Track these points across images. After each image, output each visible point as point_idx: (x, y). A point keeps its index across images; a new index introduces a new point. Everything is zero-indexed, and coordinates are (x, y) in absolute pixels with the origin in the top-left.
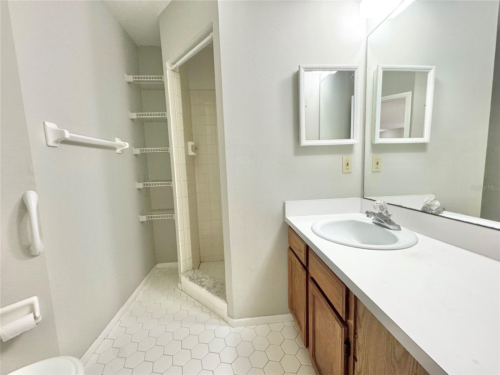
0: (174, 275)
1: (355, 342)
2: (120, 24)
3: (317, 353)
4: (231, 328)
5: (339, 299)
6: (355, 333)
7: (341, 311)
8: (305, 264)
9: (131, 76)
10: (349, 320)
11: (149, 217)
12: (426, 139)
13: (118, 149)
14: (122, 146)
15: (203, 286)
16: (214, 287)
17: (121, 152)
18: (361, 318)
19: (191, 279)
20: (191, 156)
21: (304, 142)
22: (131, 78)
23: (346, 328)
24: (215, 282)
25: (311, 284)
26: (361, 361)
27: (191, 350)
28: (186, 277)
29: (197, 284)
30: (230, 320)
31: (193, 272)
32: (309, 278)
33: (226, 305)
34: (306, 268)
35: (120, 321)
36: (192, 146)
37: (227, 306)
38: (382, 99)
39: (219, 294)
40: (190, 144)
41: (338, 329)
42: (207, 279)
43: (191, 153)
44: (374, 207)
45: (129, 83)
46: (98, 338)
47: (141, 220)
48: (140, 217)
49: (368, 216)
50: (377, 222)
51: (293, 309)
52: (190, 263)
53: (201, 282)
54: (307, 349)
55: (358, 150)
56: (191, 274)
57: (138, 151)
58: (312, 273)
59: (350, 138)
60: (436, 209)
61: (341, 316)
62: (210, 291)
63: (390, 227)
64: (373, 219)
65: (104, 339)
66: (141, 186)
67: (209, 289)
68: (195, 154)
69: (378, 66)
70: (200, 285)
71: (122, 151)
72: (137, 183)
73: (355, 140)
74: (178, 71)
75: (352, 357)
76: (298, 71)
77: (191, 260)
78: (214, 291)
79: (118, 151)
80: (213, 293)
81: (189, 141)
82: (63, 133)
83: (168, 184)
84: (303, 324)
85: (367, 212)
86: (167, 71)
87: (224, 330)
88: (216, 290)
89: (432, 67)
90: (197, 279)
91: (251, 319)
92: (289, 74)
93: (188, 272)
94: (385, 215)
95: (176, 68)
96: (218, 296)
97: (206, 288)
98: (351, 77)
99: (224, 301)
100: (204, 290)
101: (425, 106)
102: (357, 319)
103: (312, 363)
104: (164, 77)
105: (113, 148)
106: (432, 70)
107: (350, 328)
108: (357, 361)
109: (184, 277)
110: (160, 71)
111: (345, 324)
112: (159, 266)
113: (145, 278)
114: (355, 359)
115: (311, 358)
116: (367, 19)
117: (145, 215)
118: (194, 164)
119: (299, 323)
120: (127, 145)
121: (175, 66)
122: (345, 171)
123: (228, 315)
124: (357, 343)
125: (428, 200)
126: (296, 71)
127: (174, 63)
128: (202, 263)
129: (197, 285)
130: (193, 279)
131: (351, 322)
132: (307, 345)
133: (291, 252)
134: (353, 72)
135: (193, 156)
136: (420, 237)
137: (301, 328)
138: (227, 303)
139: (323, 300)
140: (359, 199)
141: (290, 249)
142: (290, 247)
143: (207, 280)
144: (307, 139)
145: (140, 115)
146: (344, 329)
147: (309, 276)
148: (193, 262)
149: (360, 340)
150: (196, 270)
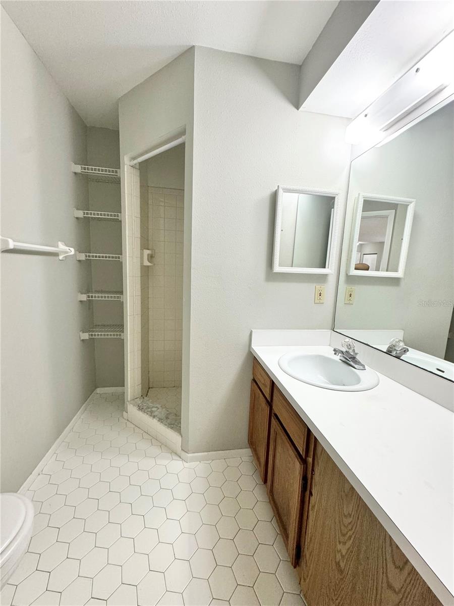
0: (119, 402)
1: (312, 478)
2: (68, 99)
3: (274, 488)
4: (185, 463)
5: (300, 438)
6: (313, 470)
7: (301, 450)
8: (269, 399)
9: (80, 166)
10: (308, 458)
11: (92, 335)
12: (400, 274)
13: (61, 255)
14: (67, 252)
15: (154, 417)
16: (167, 418)
17: (64, 259)
18: (319, 456)
19: (140, 408)
20: (146, 266)
21: (277, 268)
22: (78, 169)
23: (305, 465)
24: (168, 412)
25: (274, 421)
26: (316, 495)
27: (140, 486)
28: (134, 405)
29: (147, 414)
30: (183, 454)
31: (142, 400)
32: (273, 415)
33: (181, 438)
34: (270, 404)
35: (55, 455)
36: (148, 255)
37: (181, 440)
38: (362, 214)
39: (172, 426)
40: (147, 252)
41: (298, 466)
42: (158, 408)
43: (147, 263)
44: (342, 345)
45: (75, 173)
46: (33, 473)
47: (82, 338)
48: (81, 333)
49: (335, 354)
50: (344, 359)
51: (252, 443)
52: (138, 390)
53: (152, 412)
54: (264, 486)
55: (332, 280)
56: (140, 402)
57: (82, 257)
58: (276, 409)
59: (325, 267)
60: (401, 350)
61: (301, 453)
62: (162, 422)
63: (356, 366)
64: (340, 356)
65: (39, 474)
66: (84, 297)
67: (160, 420)
68: (152, 265)
69: (359, 194)
70: (151, 416)
71: (66, 257)
72: (79, 294)
73: (330, 270)
74: (137, 167)
75: (308, 492)
76: (276, 190)
77: (140, 387)
78: (167, 423)
79: (61, 257)
80: (165, 425)
81: (145, 249)
82: (7, 242)
83: (118, 297)
84: (263, 460)
85: (335, 350)
86: (126, 166)
87: (176, 465)
88: (169, 421)
89: (413, 200)
90: (146, 409)
91: (207, 453)
92: (267, 193)
93: (136, 400)
94: (352, 354)
95: (135, 164)
96: (172, 428)
97: (158, 419)
98: (331, 203)
99: (178, 434)
100: (155, 421)
101: (402, 239)
102: (316, 457)
103: (269, 498)
104: (121, 172)
105: (56, 254)
106: (412, 204)
107: (308, 465)
108: (312, 495)
109: (132, 405)
110: (117, 164)
111: (304, 461)
112: (99, 390)
113: (84, 405)
114: (311, 494)
115: (269, 494)
116: (352, 145)
117: (87, 332)
118: (148, 276)
119: (258, 459)
120: (72, 251)
121: (136, 162)
122: (317, 301)
123: (182, 450)
124: (313, 481)
125: (394, 340)
126: (275, 190)
127: (134, 158)
128: (151, 389)
129: (147, 416)
130: (143, 409)
131: (310, 460)
132: (265, 481)
133: (255, 384)
134: (334, 198)
135: (148, 266)
136: (382, 377)
137: (260, 463)
138: (182, 436)
139: (285, 438)
140: (329, 332)
141: (254, 380)
142: (254, 378)
143: (159, 410)
144: (280, 265)
145: (87, 214)
146: (302, 466)
147: (273, 412)
148: (142, 389)
149: (317, 477)
150: (145, 398)
